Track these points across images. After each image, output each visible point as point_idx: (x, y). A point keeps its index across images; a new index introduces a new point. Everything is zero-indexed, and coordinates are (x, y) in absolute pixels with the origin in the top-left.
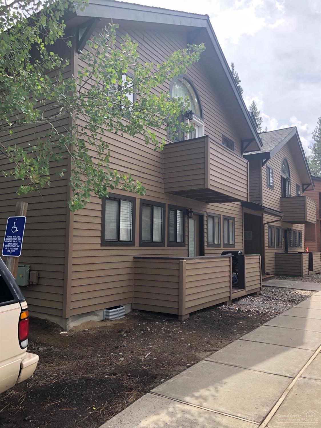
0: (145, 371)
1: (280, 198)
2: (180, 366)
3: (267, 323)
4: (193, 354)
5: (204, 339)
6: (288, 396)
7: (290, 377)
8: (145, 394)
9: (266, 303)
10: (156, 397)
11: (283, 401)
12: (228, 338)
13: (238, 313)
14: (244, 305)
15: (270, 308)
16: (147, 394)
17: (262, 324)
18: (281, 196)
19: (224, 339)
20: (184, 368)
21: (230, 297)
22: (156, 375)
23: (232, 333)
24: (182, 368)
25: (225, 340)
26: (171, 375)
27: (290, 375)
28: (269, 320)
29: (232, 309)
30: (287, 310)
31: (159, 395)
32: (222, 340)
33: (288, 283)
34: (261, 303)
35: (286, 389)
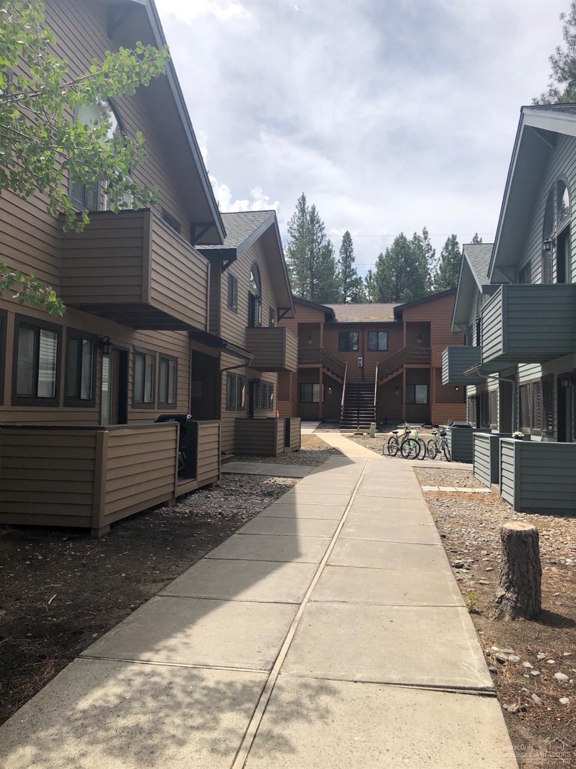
0: (58, 625)
1: (247, 328)
2: (118, 610)
3: (241, 530)
4: (134, 590)
5: (146, 563)
6: (298, 629)
7: (294, 604)
8: (70, 662)
9: (230, 499)
10: (93, 662)
11: (293, 636)
12: (185, 558)
13: (189, 518)
14: (196, 506)
15: (239, 507)
16: (75, 660)
17: (233, 532)
18: (247, 326)
19: (180, 561)
20: (126, 612)
21: (173, 492)
22: (81, 628)
23: (190, 550)
24: (122, 613)
25: (182, 562)
26: (108, 625)
27: (294, 600)
28: (242, 526)
29: (179, 513)
30: (265, 508)
31: (99, 658)
32: (177, 563)
33: (257, 467)
34: (222, 499)
35: (293, 620)
